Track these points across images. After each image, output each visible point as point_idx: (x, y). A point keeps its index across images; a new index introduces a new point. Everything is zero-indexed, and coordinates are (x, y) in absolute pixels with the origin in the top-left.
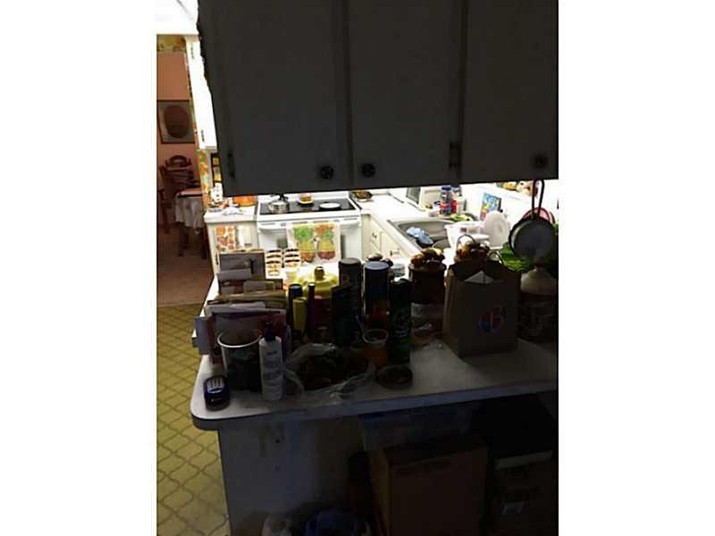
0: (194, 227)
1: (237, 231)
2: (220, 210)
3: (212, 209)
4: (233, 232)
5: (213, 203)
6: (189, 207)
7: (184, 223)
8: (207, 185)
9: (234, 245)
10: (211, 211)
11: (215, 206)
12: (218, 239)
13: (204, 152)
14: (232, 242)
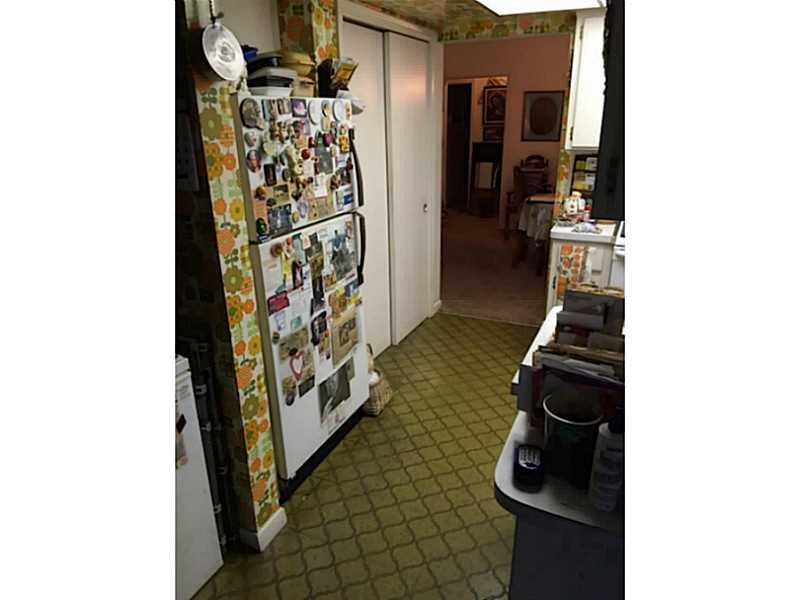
0: (536, 237)
1: (586, 253)
2: (571, 226)
3: (562, 223)
4: (581, 254)
5: (564, 215)
6: (535, 215)
7: (525, 232)
8: (562, 193)
9: (579, 270)
10: (560, 225)
11: (566, 220)
12: (561, 259)
13: (568, 153)
14: (577, 265)
